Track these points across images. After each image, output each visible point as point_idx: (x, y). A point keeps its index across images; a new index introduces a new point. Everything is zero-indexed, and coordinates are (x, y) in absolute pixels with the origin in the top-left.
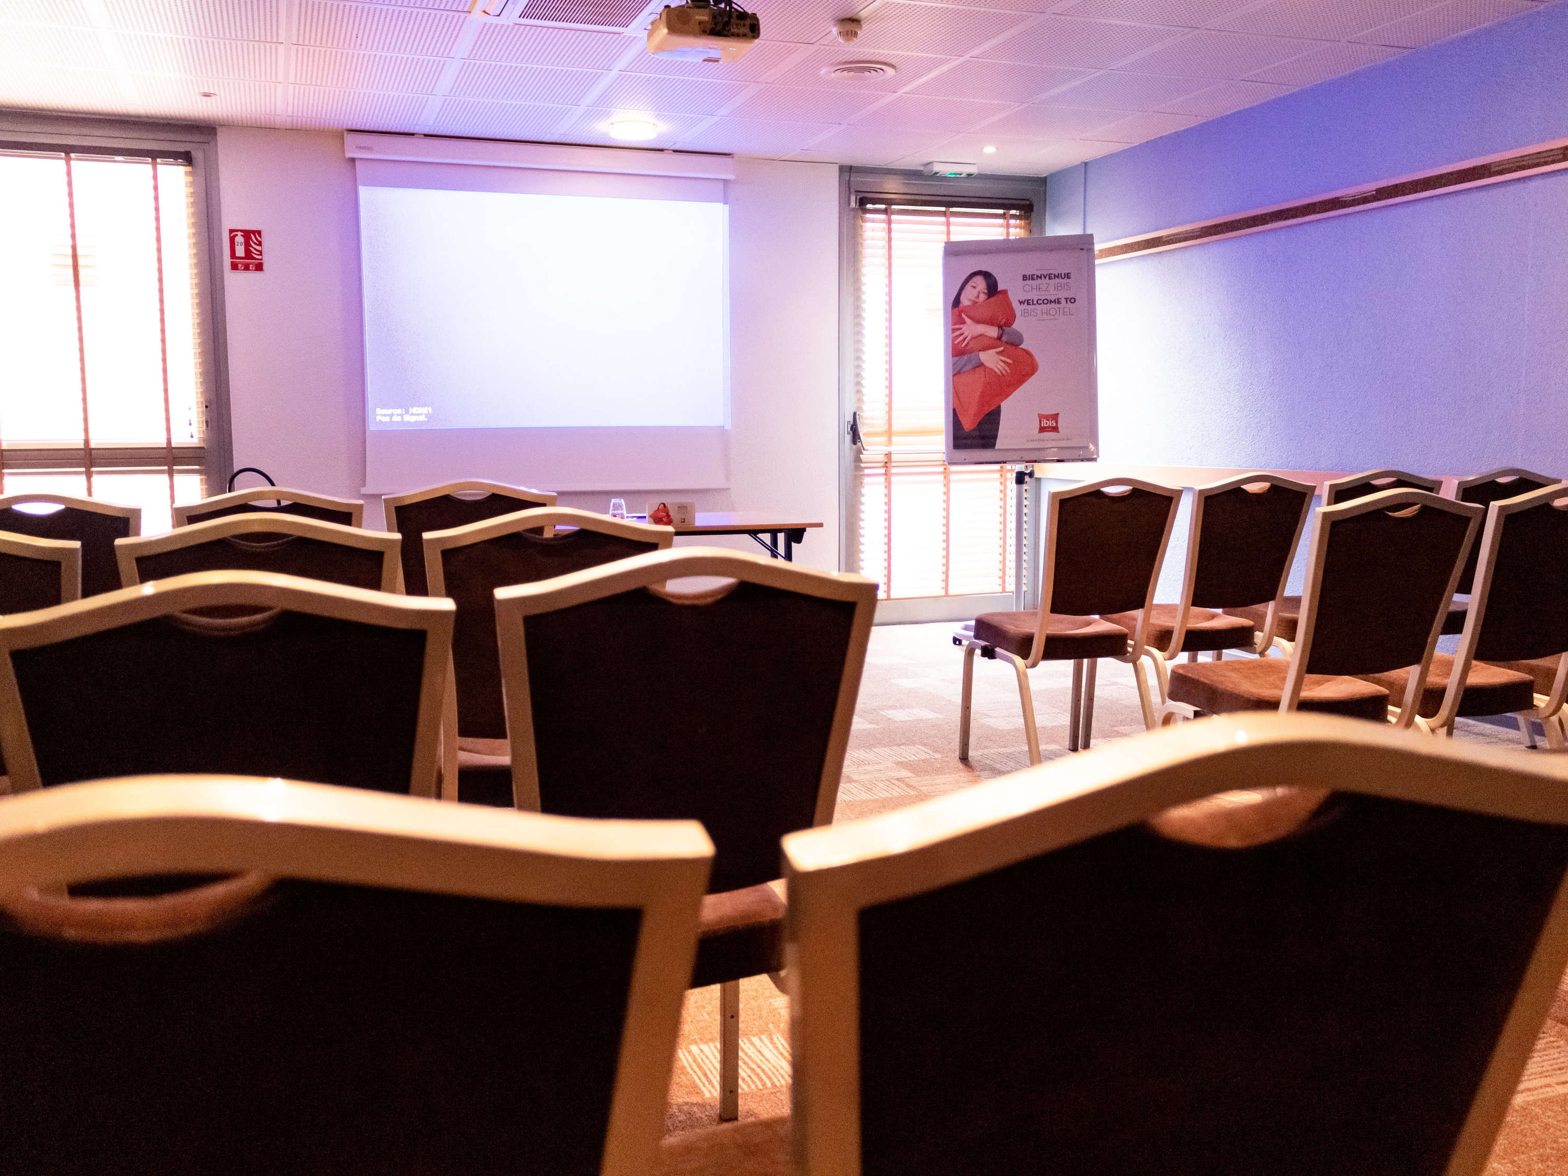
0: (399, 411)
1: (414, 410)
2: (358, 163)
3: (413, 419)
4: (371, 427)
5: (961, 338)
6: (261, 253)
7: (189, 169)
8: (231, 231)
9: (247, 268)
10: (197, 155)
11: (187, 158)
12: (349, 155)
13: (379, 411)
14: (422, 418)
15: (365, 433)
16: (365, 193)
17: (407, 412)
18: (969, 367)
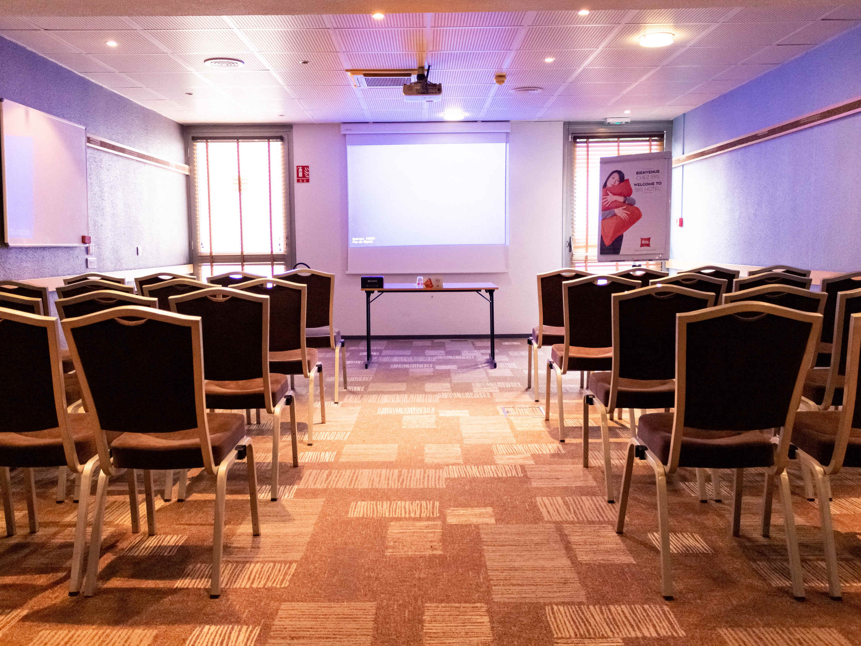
0: (362, 239)
1: (367, 238)
2: (347, 136)
3: (367, 242)
4: (350, 246)
5: (606, 203)
6: (308, 175)
7: (282, 143)
8: (297, 167)
9: (303, 181)
10: (285, 137)
11: (281, 139)
12: (342, 133)
13: (353, 239)
14: (372, 242)
15: (347, 248)
16: (349, 148)
17: (365, 239)
18: (610, 216)
